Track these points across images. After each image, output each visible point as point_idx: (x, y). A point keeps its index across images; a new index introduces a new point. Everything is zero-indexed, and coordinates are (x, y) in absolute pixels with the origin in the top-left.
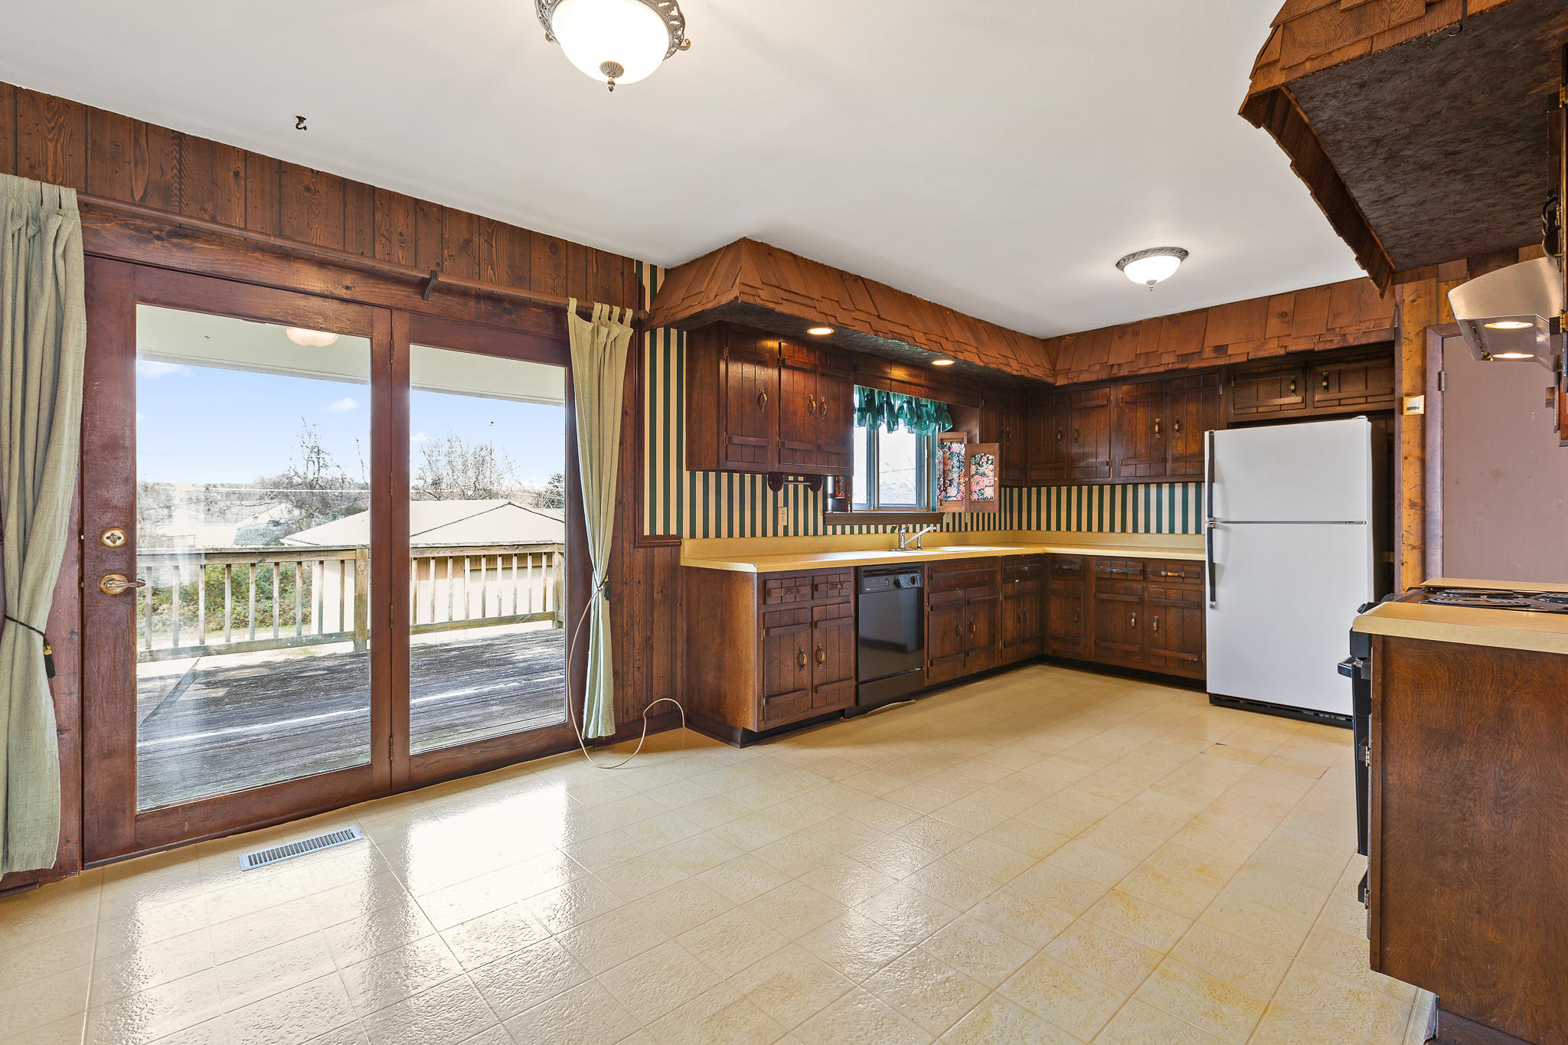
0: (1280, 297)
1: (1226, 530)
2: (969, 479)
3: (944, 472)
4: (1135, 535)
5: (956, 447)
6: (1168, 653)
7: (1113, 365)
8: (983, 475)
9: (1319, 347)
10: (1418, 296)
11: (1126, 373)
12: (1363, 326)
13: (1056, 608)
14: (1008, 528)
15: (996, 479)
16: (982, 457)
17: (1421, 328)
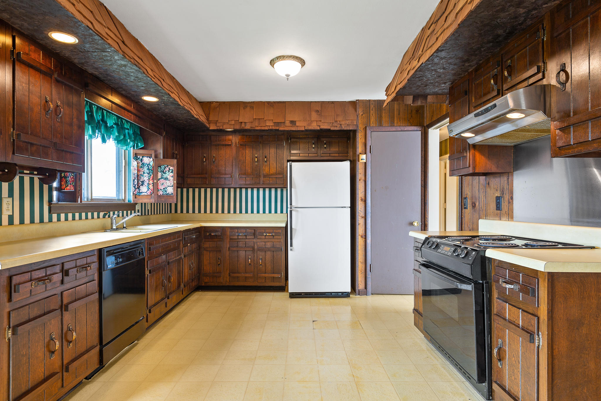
0: (315, 103)
1: (297, 211)
2: (157, 181)
3: (138, 176)
4: (241, 214)
5: (146, 160)
6: (266, 275)
7: (242, 122)
8: (166, 179)
9: (332, 129)
10: (364, 113)
11: (249, 128)
12: (347, 122)
13: (207, 258)
14: (169, 212)
15: (175, 182)
16: (165, 167)
17: (365, 127)
